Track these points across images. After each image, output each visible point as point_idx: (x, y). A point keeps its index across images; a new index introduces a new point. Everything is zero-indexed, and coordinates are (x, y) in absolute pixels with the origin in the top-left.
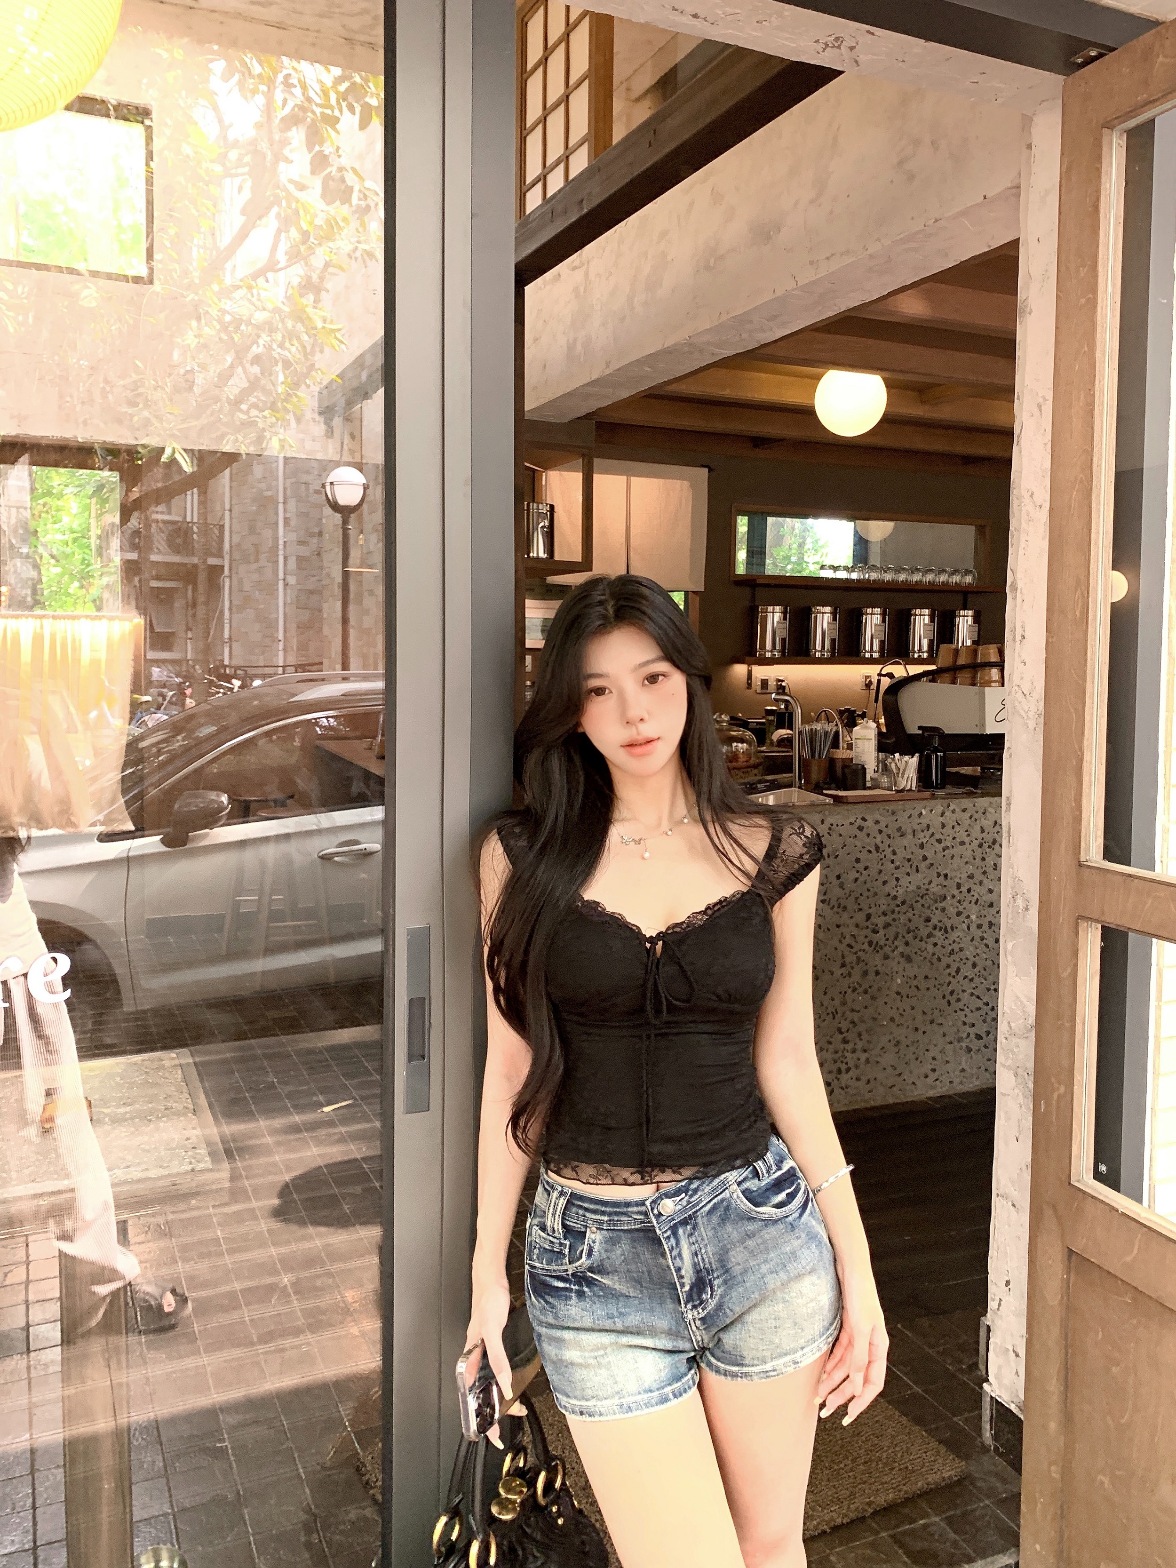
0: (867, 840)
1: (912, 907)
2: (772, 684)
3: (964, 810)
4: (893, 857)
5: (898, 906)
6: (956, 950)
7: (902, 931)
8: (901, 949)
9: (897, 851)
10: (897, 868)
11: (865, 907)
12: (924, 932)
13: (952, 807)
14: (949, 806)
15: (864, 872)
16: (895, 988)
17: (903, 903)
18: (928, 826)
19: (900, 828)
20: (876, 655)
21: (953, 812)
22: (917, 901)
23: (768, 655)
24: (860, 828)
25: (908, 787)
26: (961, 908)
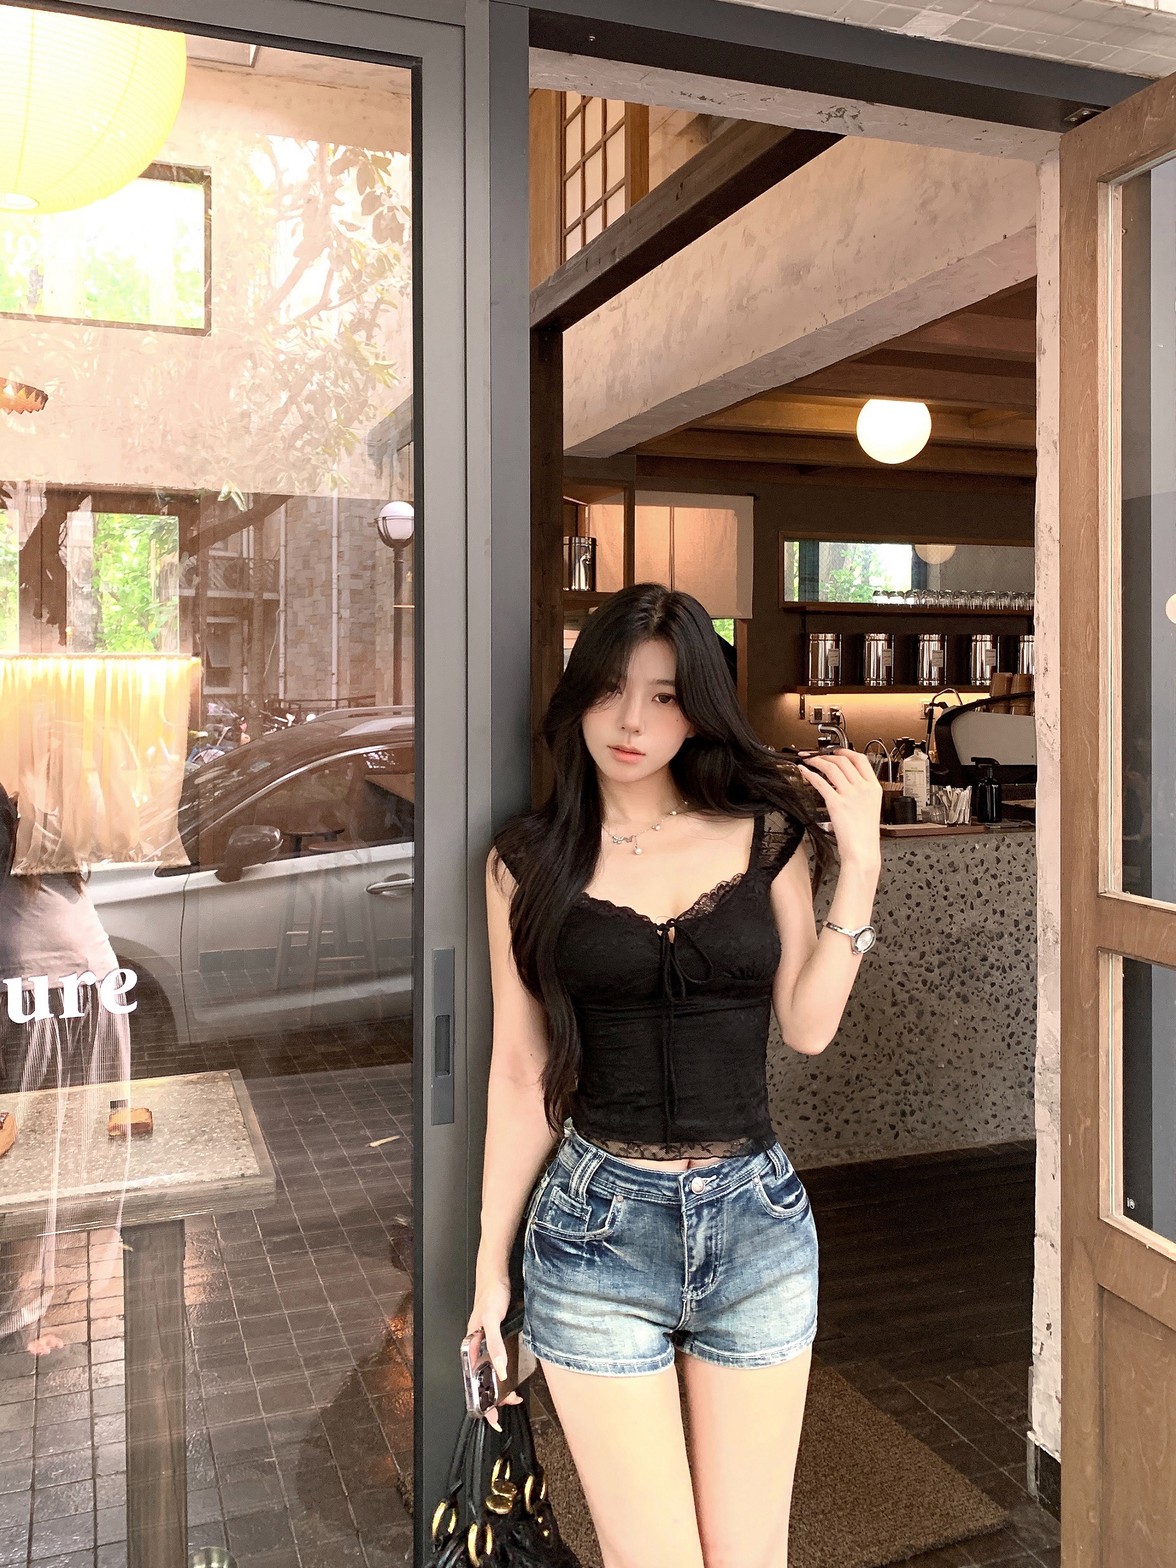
0: (918, 876)
1: (966, 944)
2: (826, 713)
3: (1020, 845)
4: (946, 894)
5: (952, 944)
6: (1015, 990)
7: (958, 970)
8: (957, 988)
9: (951, 887)
10: (951, 905)
11: (919, 943)
12: (981, 970)
13: (1007, 841)
14: (1004, 840)
15: (917, 909)
16: (952, 1030)
17: (958, 941)
18: (982, 862)
19: (953, 862)
20: (934, 683)
21: (1009, 846)
22: (972, 939)
23: (821, 684)
24: (910, 863)
25: (961, 821)
26: (1019, 946)
